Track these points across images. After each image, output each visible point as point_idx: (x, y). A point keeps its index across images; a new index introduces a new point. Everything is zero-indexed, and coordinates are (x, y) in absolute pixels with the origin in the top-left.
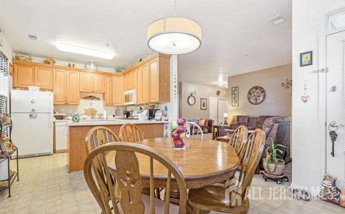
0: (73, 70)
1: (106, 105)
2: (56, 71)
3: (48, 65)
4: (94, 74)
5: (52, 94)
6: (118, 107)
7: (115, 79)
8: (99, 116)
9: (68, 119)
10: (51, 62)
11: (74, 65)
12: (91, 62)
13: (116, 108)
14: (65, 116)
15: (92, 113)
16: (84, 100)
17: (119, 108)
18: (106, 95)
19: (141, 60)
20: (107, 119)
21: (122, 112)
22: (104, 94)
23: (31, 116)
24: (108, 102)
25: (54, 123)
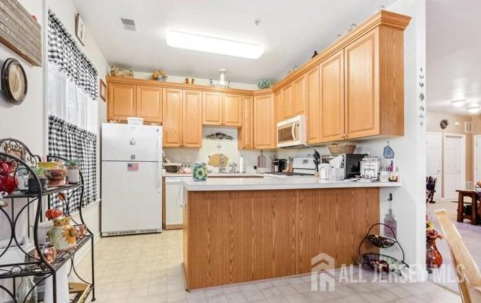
0: (191, 89)
1: (244, 148)
2: (167, 92)
3: (155, 82)
4: (224, 94)
5: (160, 128)
6: (262, 151)
7: (258, 101)
8: (231, 168)
9: (184, 172)
10: (160, 77)
11: (193, 80)
12: (221, 72)
13: (259, 154)
14: (179, 167)
15: (221, 161)
16: (209, 140)
17: (265, 154)
18: (243, 129)
19: (316, 54)
20: (244, 172)
21: (269, 161)
22: (240, 129)
23: (130, 166)
24: (246, 144)
25: (164, 178)
